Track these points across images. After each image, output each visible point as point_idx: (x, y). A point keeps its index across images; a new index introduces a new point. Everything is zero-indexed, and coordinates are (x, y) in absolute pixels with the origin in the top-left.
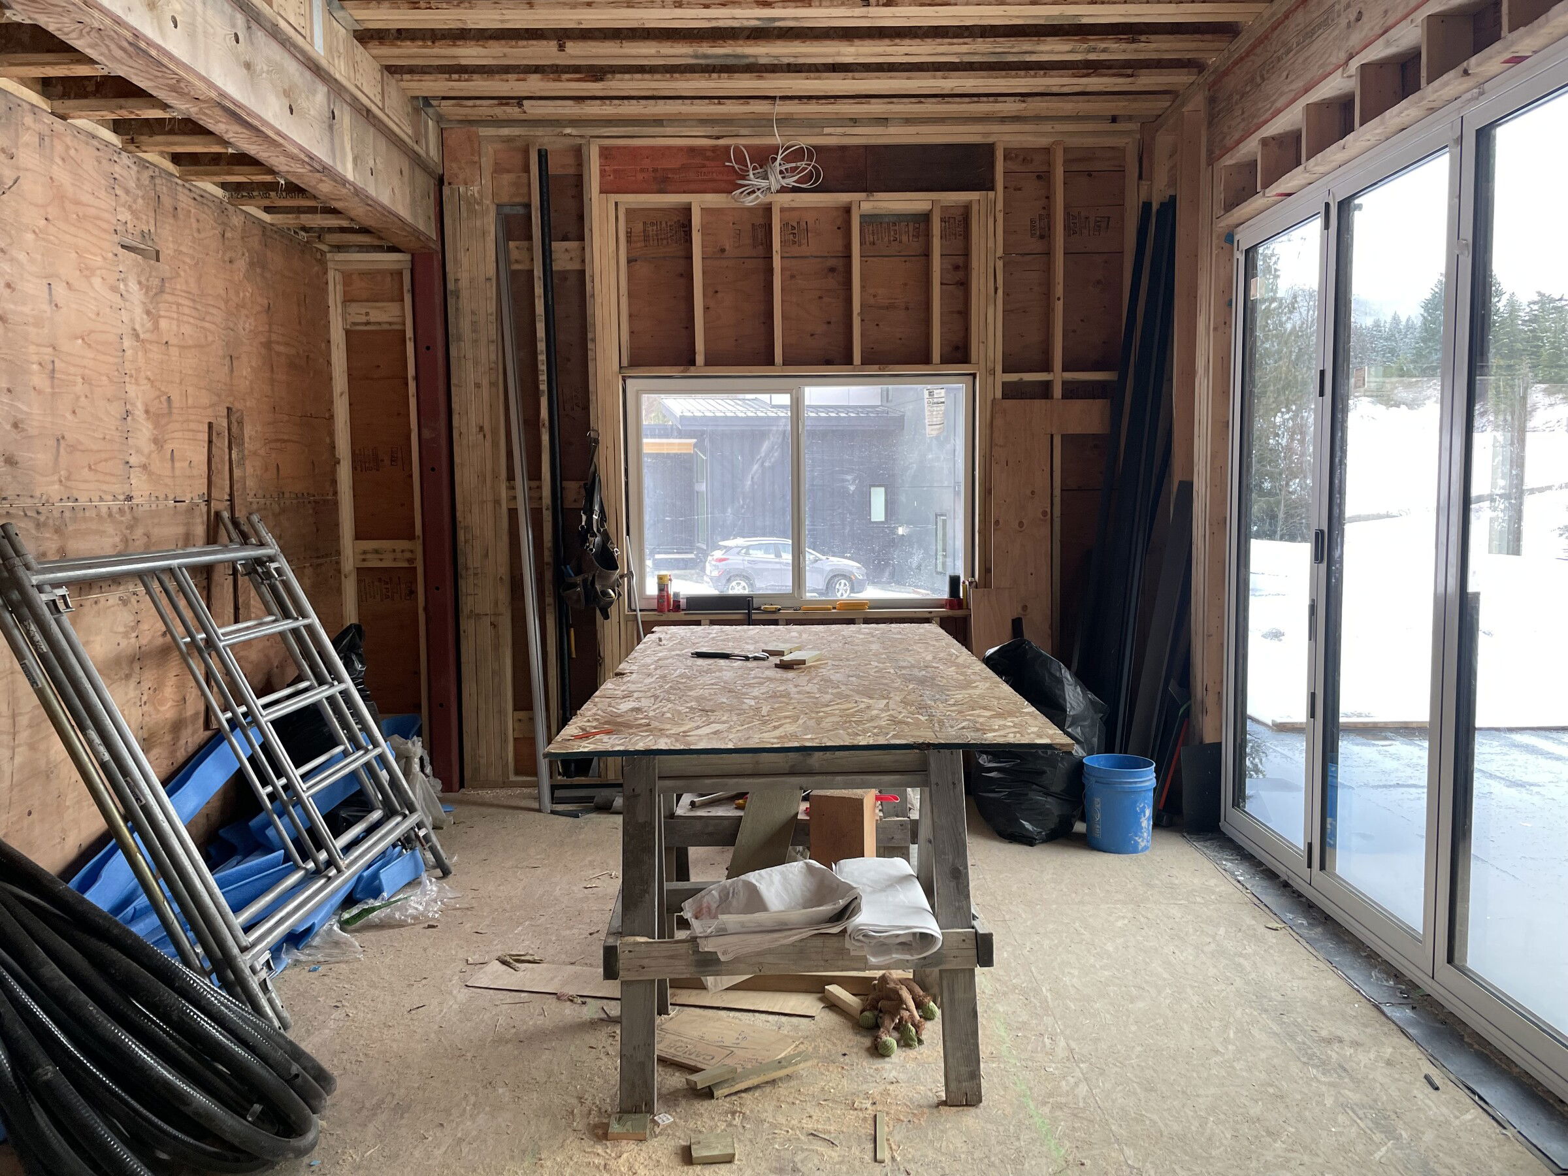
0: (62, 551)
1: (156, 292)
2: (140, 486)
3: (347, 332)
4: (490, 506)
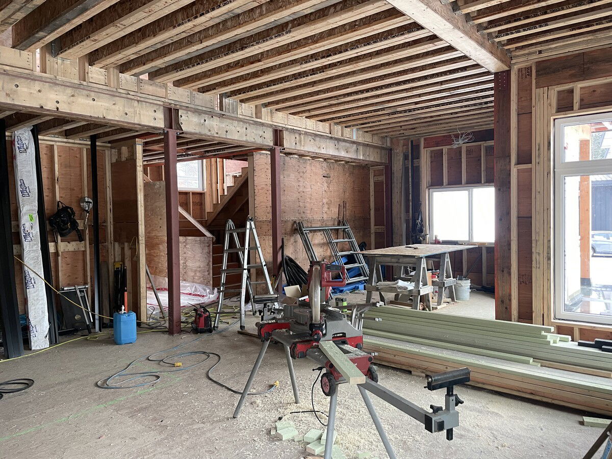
0: (311, 226)
1: (329, 184)
2: (325, 217)
3: (374, 183)
4: (399, 219)
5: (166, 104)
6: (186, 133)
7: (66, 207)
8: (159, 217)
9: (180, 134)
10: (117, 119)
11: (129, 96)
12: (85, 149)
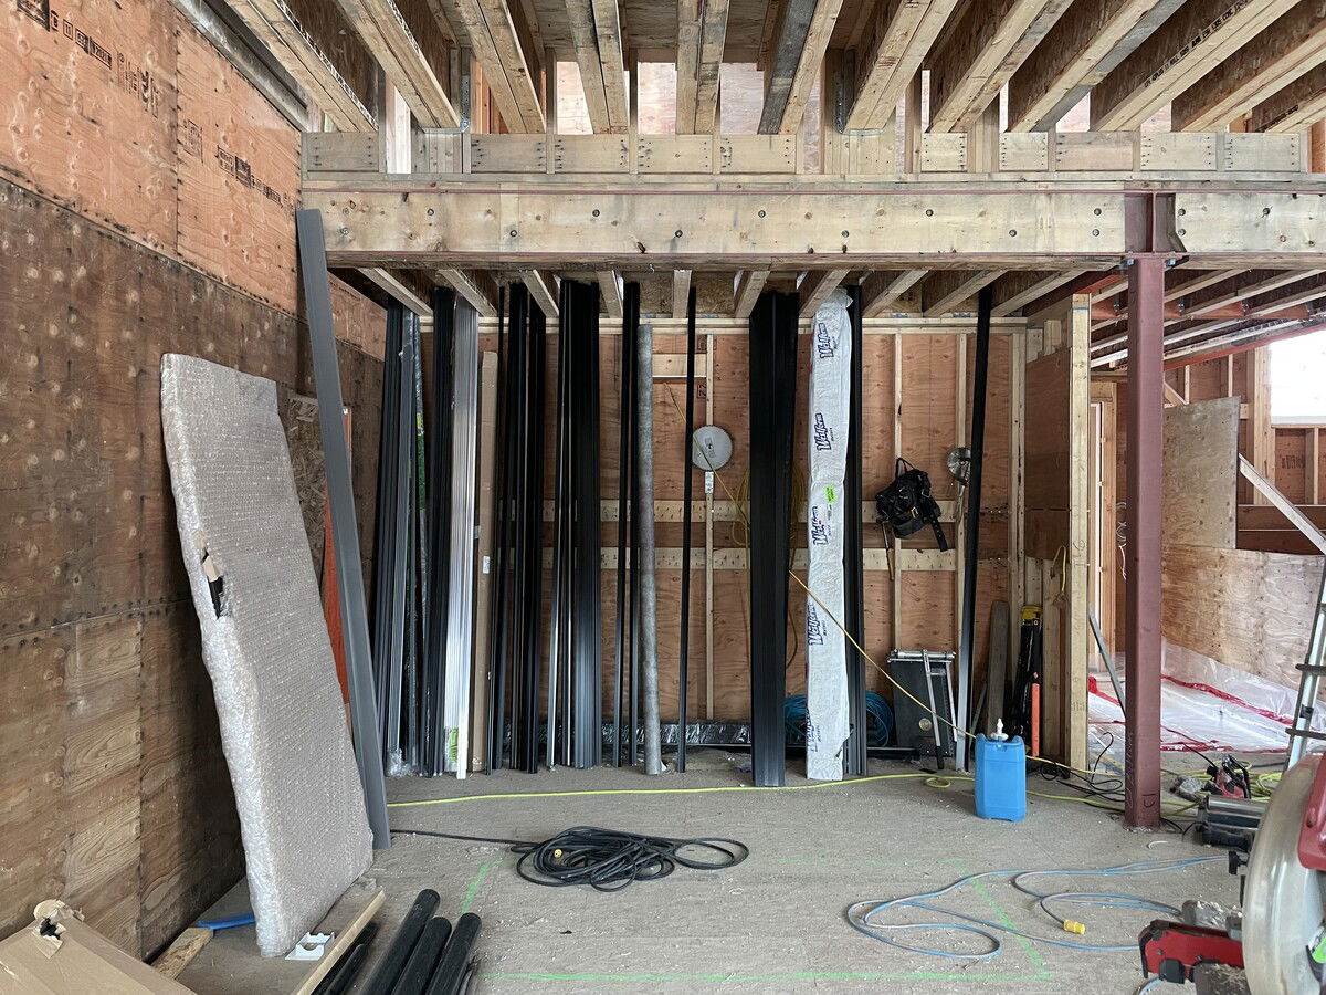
5: (1133, 186)
6: (1198, 258)
7: (914, 470)
8: (1200, 496)
9: (1178, 262)
10: (987, 249)
11: (1023, 186)
12: (964, 338)
